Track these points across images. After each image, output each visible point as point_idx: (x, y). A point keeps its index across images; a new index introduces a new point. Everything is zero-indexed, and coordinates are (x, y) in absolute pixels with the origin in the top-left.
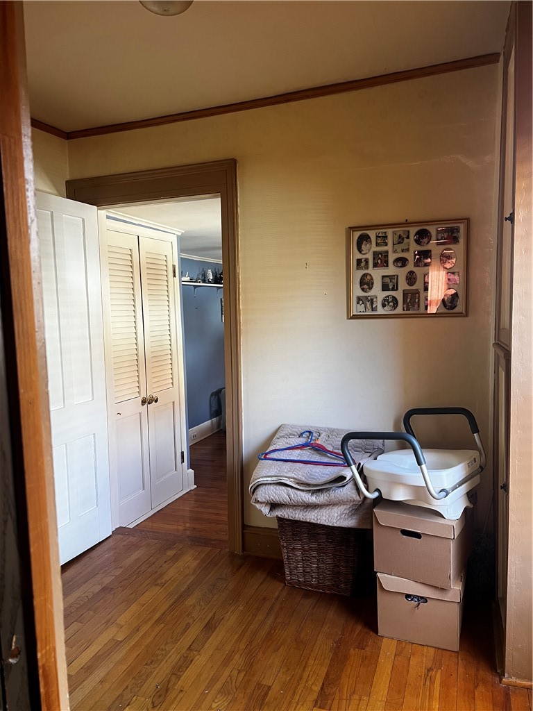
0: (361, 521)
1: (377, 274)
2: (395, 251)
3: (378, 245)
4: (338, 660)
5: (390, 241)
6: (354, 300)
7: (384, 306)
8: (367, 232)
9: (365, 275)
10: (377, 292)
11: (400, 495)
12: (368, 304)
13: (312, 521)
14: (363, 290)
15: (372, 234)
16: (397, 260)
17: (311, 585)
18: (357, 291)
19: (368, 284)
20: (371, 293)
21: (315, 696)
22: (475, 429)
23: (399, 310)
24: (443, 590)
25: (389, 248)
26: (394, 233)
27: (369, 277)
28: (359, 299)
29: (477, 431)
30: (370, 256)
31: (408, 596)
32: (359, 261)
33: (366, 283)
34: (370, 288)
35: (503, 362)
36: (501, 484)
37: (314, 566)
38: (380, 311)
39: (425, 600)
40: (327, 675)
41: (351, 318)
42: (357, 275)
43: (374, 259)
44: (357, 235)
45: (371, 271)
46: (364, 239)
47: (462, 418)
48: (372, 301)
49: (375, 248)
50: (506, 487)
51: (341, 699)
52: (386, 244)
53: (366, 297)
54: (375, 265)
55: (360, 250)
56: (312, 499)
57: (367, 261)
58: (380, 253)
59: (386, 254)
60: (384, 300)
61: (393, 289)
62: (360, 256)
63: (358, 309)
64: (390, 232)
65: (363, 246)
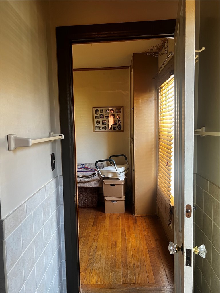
0: (100, 185)
1: (101, 120)
2: (105, 114)
3: (101, 112)
4: (96, 219)
5: (104, 111)
6: (95, 127)
7: (103, 129)
8: (98, 109)
9: (98, 120)
10: (101, 125)
11: (110, 176)
12: (99, 128)
13: (87, 186)
14: (97, 124)
15: (99, 109)
16: (106, 117)
17: (85, 206)
18: (96, 125)
19: (98, 123)
20: (99, 125)
21: (92, 225)
22: (126, 159)
23: (107, 130)
24: (121, 198)
25: (104, 113)
26: (105, 109)
27: (99, 121)
28: (96, 127)
29: (127, 160)
30: (99, 115)
31: (112, 201)
32: (96, 117)
33: (98, 122)
34: (99, 124)
35: (132, 142)
36: (133, 170)
37: (86, 200)
38: (102, 130)
39: (116, 201)
40: (94, 221)
41: (94, 132)
42: (96, 120)
43: (100, 116)
44: (95, 109)
45: (99, 119)
46: (97, 111)
47: (123, 157)
48: (100, 127)
49: (100, 113)
50: (134, 171)
51: (98, 224)
52: (103, 112)
53: (98, 126)
54: (100, 118)
55: (96, 114)
56: (87, 180)
57: (98, 116)
58: (102, 114)
59: (103, 115)
60: (103, 127)
61: (105, 124)
62: (96, 115)
63: (96, 129)
64: (104, 109)
65: (97, 113)
